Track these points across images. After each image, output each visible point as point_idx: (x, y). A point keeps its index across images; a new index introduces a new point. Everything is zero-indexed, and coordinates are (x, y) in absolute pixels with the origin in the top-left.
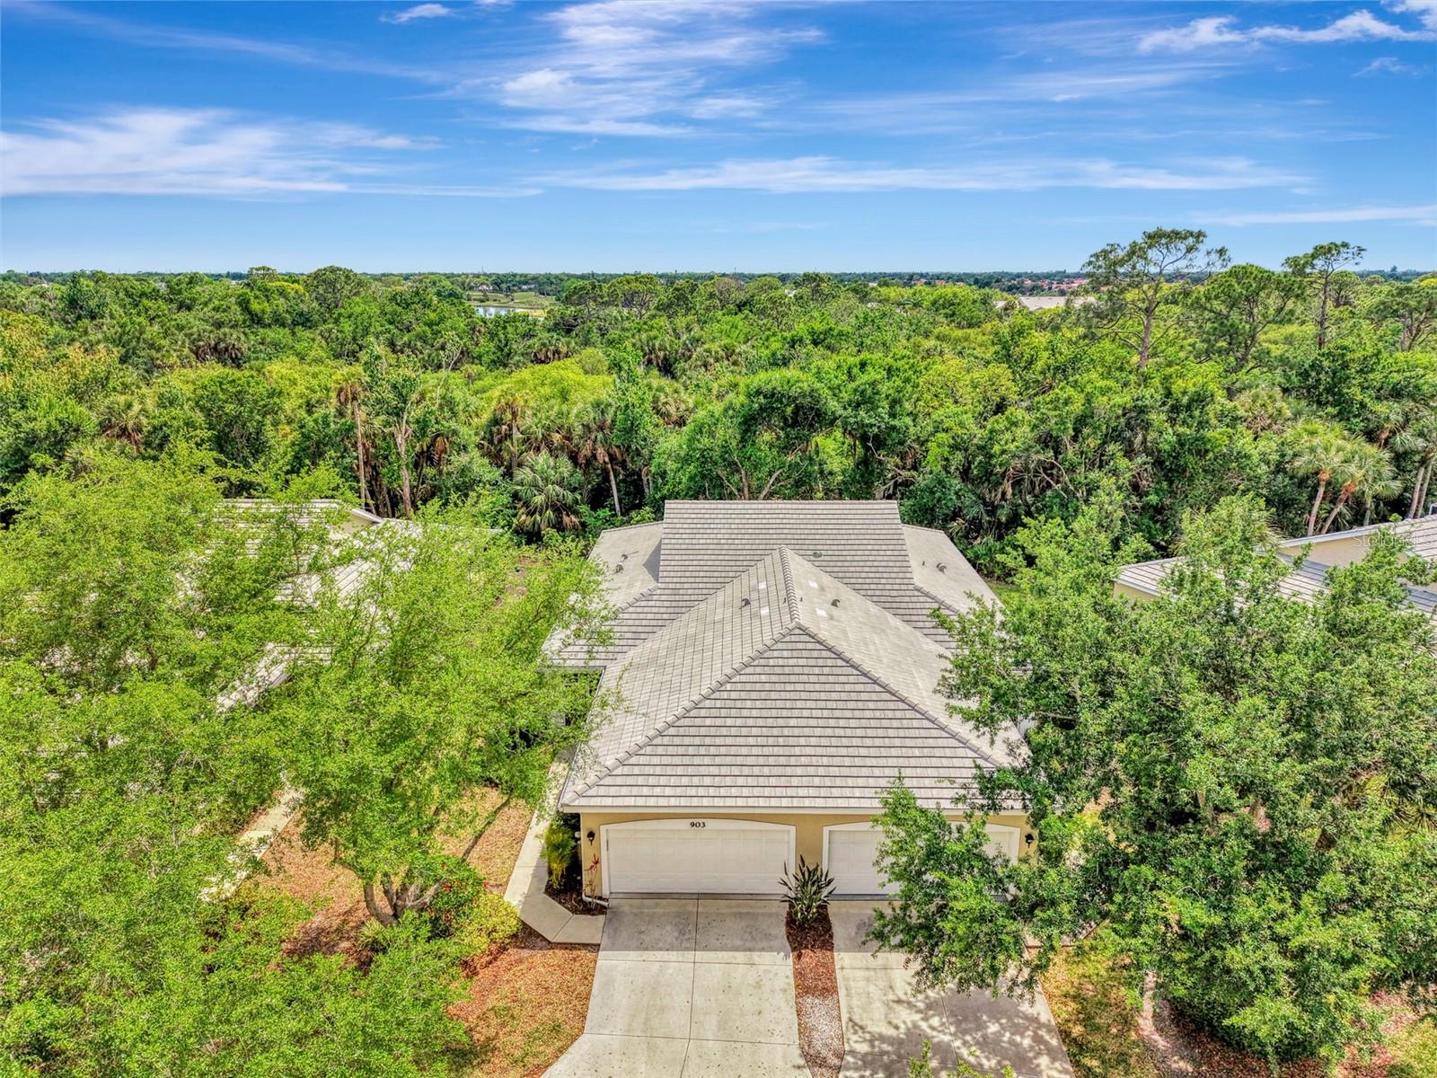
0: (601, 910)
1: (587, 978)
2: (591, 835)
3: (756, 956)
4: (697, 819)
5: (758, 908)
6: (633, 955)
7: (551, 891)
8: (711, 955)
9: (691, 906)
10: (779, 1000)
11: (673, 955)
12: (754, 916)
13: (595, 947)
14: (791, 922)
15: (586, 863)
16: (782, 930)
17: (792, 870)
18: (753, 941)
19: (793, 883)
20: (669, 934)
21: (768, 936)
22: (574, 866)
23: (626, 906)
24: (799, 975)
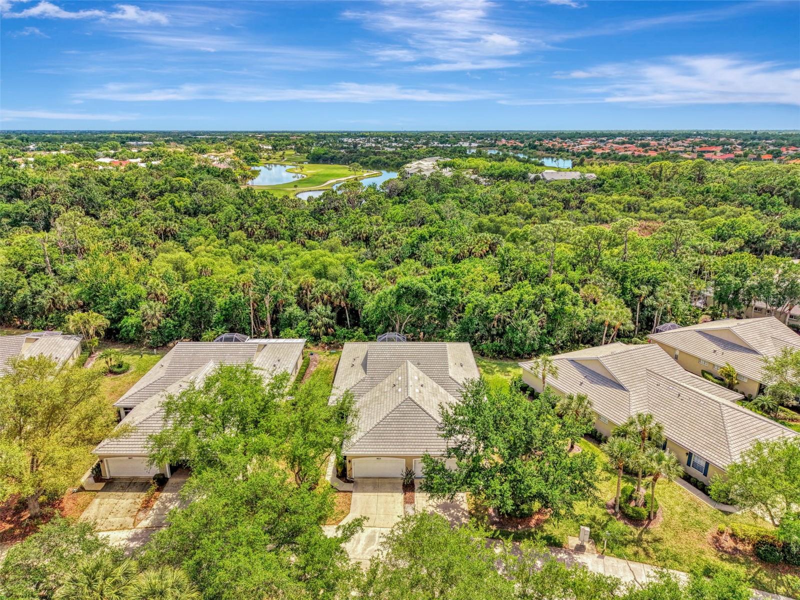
0: (352, 482)
1: (350, 500)
2: (350, 461)
3: (394, 494)
4: (378, 457)
5: (395, 481)
6: (362, 494)
7: (338, 476)
8: (382, 494)
9: (377, 481)
10: (399, 505)
11: (372, 494)
12: (394, 483)
13: (351, 492)
14: (404, 485)
15: (348, 469)
16: (401, 487)
17: (404, 471)
18: (394, 489)
19: (405, 474)
20: (371, 488)
21: (397, 489)
22: (345, 470)
23: (359, 480)
24: (405, 499)
